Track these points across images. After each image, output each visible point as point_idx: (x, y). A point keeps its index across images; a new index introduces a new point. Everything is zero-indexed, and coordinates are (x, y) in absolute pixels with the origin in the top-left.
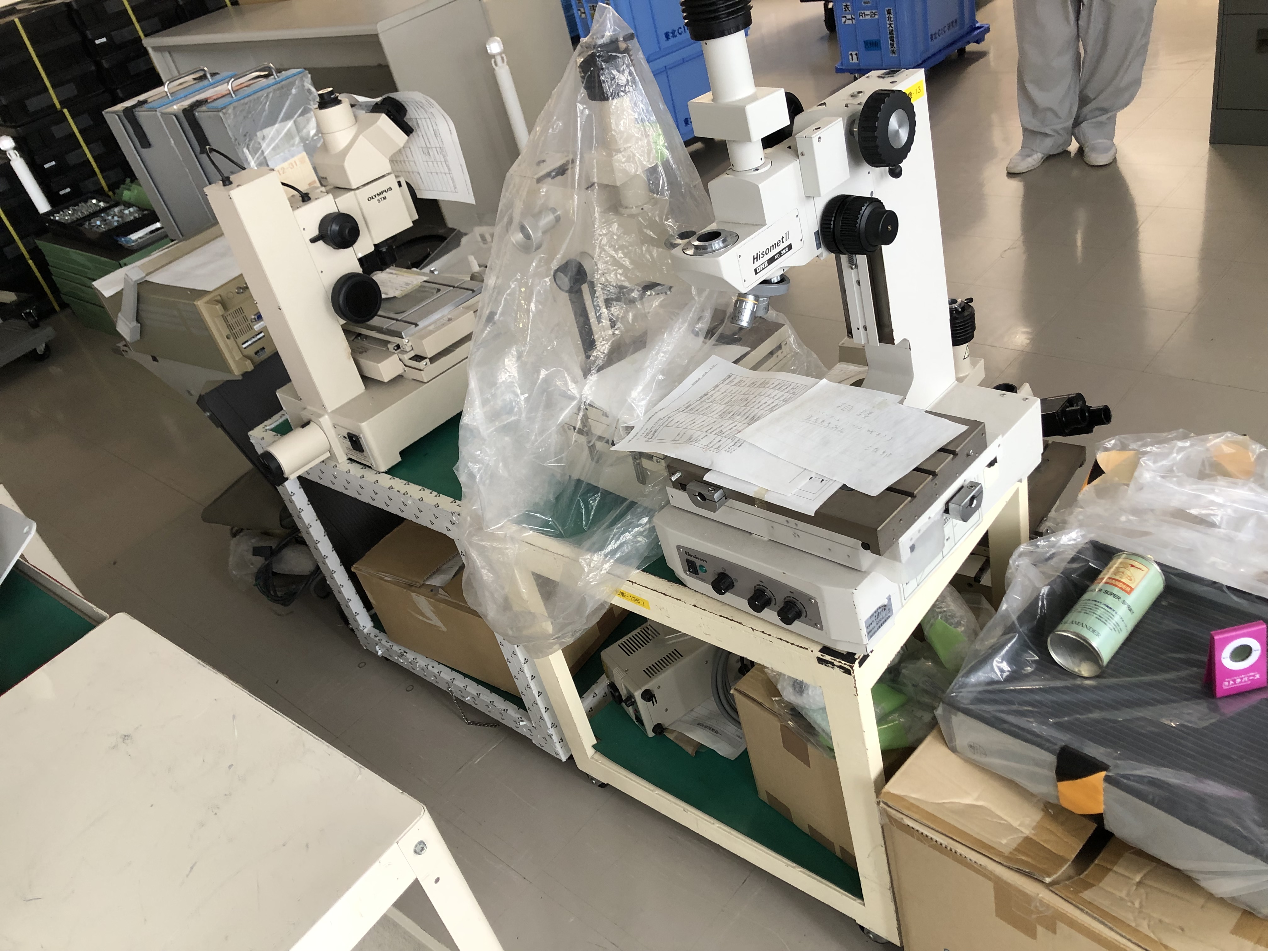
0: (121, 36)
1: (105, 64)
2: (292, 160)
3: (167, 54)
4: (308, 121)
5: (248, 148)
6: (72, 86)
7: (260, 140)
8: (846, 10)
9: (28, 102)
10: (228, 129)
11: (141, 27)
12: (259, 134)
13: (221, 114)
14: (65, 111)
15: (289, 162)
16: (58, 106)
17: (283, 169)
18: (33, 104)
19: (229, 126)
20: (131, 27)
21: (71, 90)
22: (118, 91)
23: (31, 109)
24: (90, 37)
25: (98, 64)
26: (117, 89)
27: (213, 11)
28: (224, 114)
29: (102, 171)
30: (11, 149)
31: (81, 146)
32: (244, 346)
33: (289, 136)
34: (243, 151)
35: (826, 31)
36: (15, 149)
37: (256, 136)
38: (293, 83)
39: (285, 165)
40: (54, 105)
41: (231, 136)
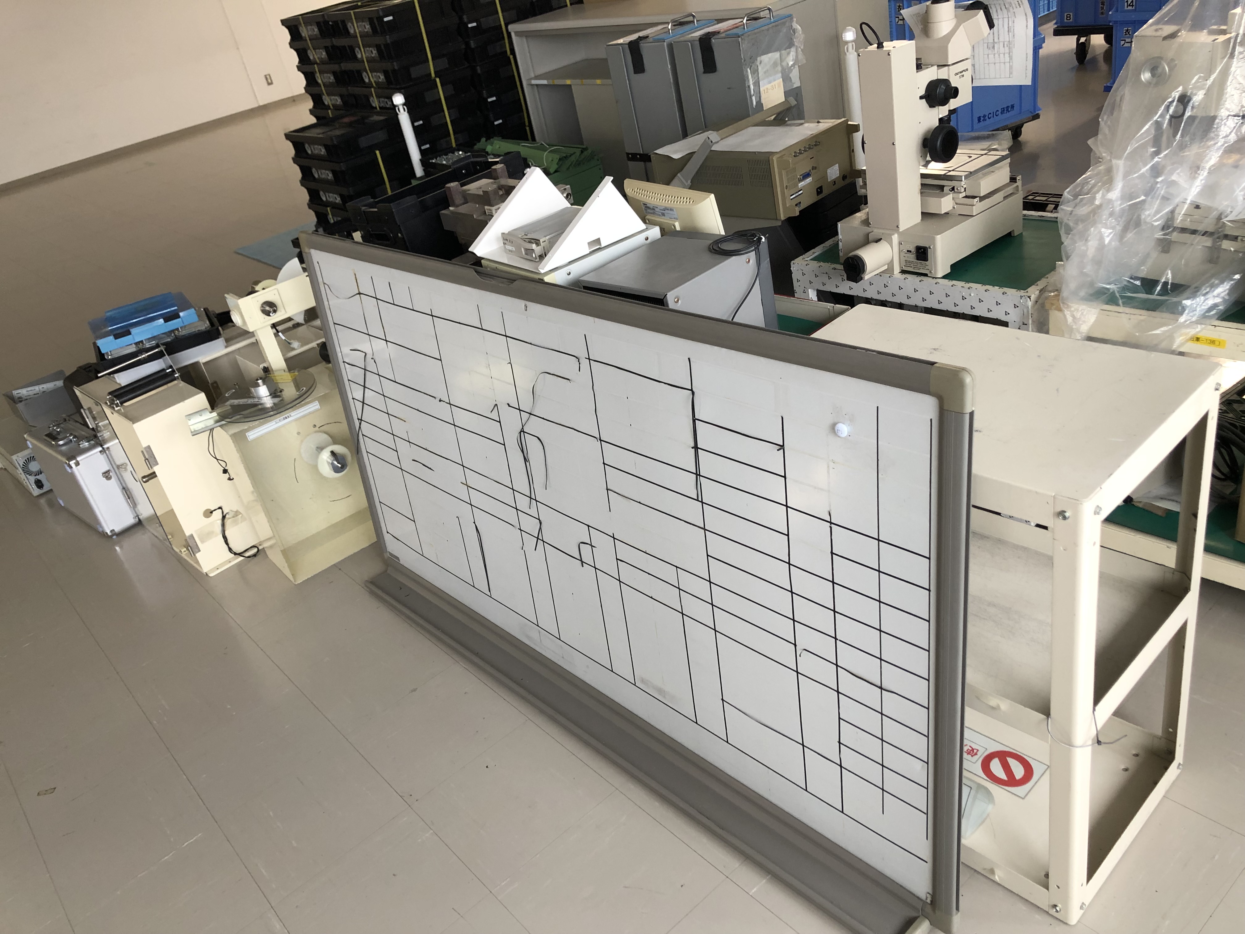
0: (488, 22)
1: (473, 44)
2: (773, 84)
3: (525, 40)
4: (789, 54)
5: (750, 69)
6: (445, 60)
7: (758, 63)
8: (1126, 34)
9: (412, 70)
10: (742, 52)
11: (503, 16)
12: (758, 59)
13: (740, 39)
14: (438, 80)
15: (772, 84)
16: (433, 75)
17: (767, 89)
18: (415, 72)
19: (743, 49)
20: (496, 16)
21: (444, 63)
22: (478, 67)
23: (413, 76)
24: (466, 20)
25: (467, 44)
26: (477, 66)
27: (555, 9)
28: (742, 39)
29: (455, 133)
30: (400, 104)
31: (443, 111)
32: (791, 197)
33: (775, 64)
34: (747, 71)
35: (1076, 63)
36: (404, 104)
37: (757, 60)
38: (784, 23)
39: (769, 86)
40: (430, 74)
41: (742, 57)
